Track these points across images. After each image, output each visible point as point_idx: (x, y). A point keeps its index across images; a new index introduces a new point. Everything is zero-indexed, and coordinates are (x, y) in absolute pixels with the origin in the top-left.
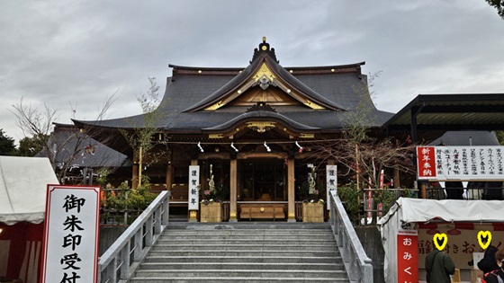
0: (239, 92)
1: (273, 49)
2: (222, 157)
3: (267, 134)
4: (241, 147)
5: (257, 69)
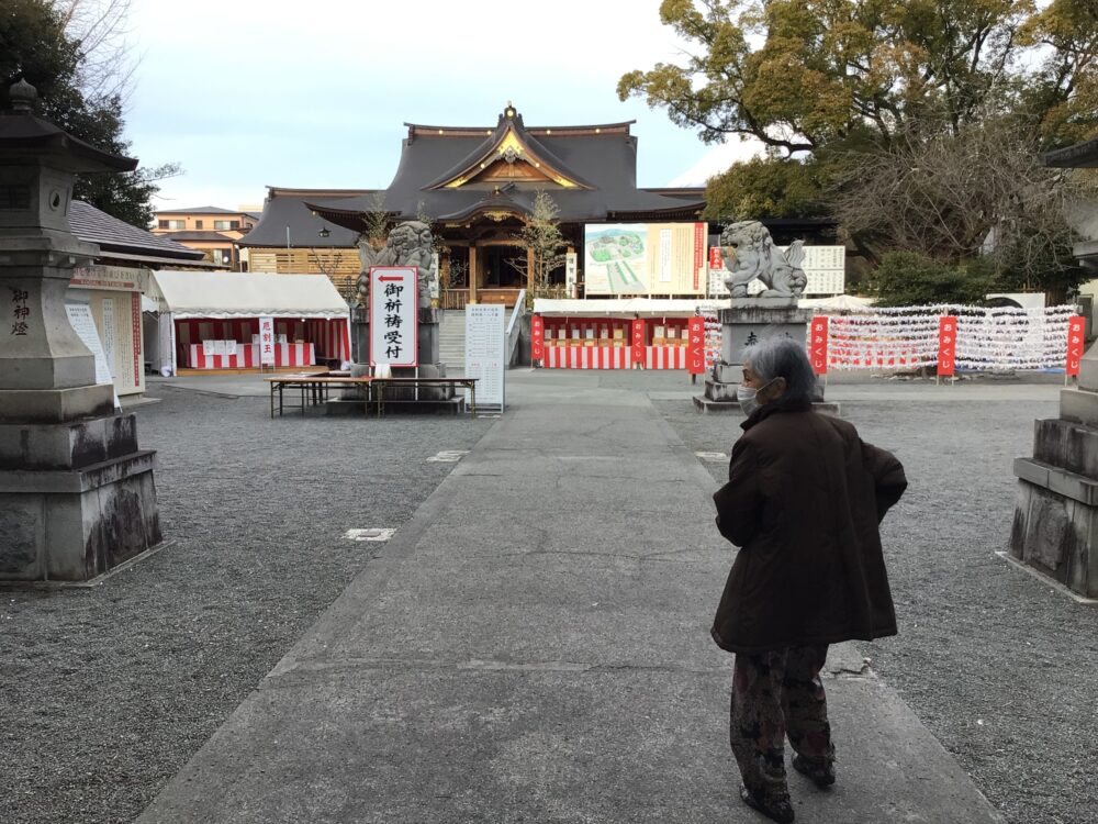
0: (483, 166)
1: (520, 115)
2: (461, 244)
3: (505, 222)
4: (480, 234)
5: (502, 139)
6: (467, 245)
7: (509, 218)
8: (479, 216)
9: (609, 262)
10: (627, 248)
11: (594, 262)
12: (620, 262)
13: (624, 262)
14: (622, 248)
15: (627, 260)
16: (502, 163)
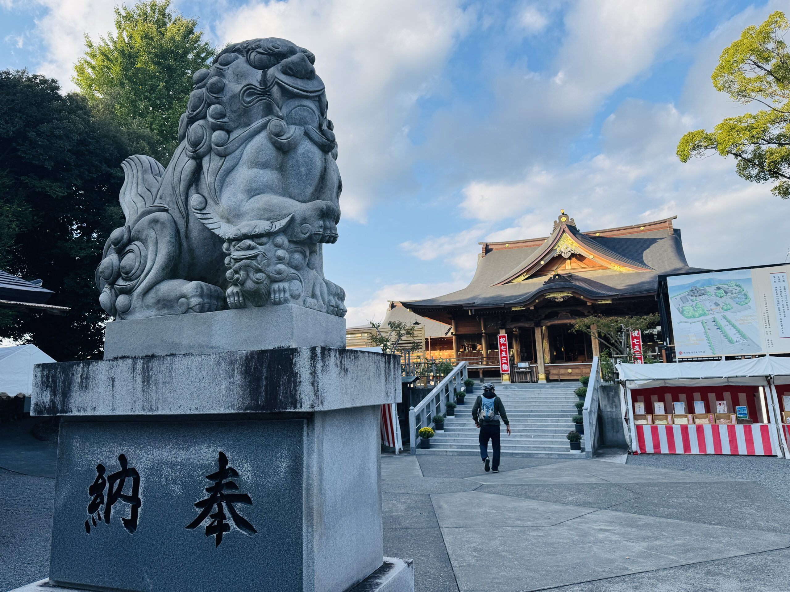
0: (542, 263)
1: (572, 219)
2: (526, 325)
3: (567, 302)
4: (543, 316)
5: (557, 240)
6: (533, 325)
7: (569, 298)
8: (542, 299)
9: (703, 318)
10: (727, 299)
11: (684, 319)
12: (718, 317)
13: (724, 317)
14: (720, 301)
15: (728, 314)
16: (559, 259)
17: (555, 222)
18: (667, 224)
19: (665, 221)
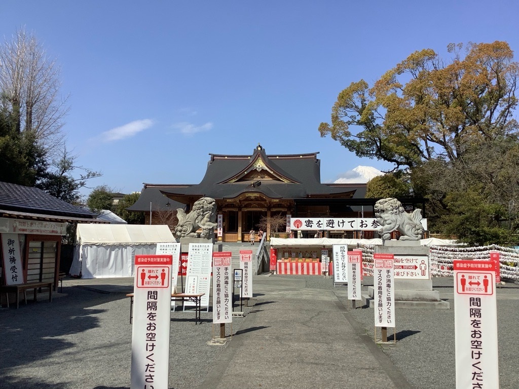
0: (246, 173)
1: (264, 150)
3: (256, 199)
4: (244, 205)
5: (255, 160)
6: (237, 210)
7: (258, 197)
8: (243, 197)
16: (255, 172)
17: (255, 150)
18: (314, 156)
19: (313, 154)
